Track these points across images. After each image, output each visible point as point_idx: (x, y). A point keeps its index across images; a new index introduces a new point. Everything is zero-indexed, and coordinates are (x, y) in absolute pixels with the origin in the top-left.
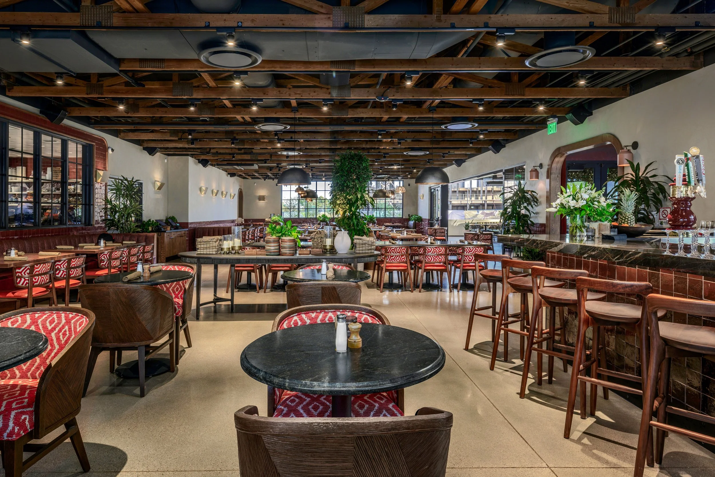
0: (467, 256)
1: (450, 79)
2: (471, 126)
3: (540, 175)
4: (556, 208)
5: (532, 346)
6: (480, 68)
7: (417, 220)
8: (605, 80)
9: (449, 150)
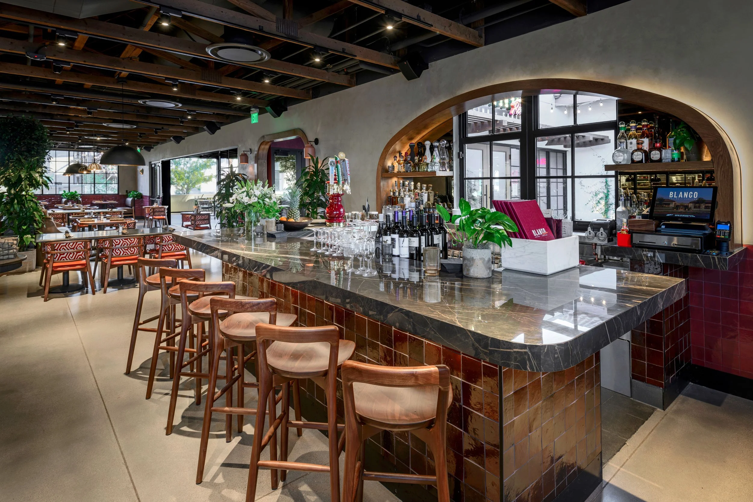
0: (165, 246)
1: (139, 52)
2: (174, 105)
3: (249, 159)
4: (232, 203)
5: (180, 371)
6: (159, 45)
7: (136, 197)
8: (291, 83)
9: (162, 126)
